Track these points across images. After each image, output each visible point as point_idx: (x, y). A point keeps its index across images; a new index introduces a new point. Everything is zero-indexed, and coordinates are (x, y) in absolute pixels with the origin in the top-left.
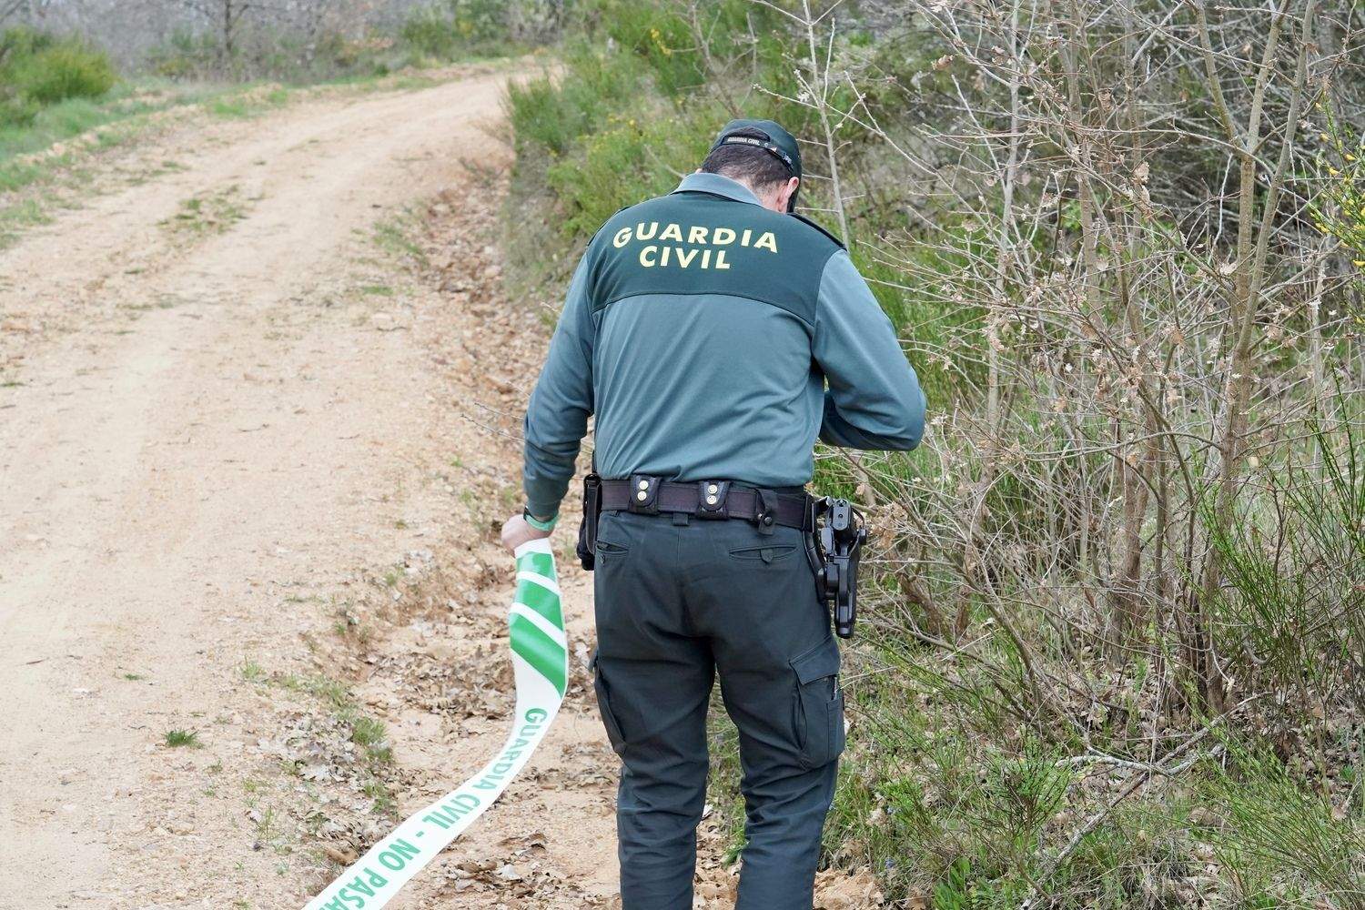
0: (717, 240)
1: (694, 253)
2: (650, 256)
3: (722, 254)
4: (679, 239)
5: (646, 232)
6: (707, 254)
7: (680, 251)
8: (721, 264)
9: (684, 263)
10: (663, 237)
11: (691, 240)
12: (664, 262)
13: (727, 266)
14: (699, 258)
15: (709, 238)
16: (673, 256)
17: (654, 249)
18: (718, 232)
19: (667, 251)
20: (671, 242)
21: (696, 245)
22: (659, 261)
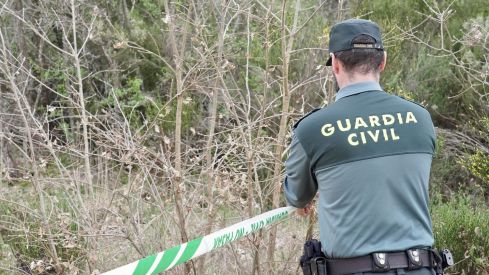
0: (386, 123)
1: (378, 132)
2: (354, 140)
3: (392, 130)
4: (366, 126)
5: (345, 126)
6: (385, 131)
7: (370, 133)
8: (395, 138)
9: (375, 139)
10: (356, 127)
11: (373, 125)
12: (364, 141)
13: (398, 138)
14: (381, 134)
15: (381, 122)
16: (367, 136)
17: (355, 135)
18: (384, 117)
19: (362, 134)
20: (361, 129)
21: (376, 127)
22: (361, 141)
